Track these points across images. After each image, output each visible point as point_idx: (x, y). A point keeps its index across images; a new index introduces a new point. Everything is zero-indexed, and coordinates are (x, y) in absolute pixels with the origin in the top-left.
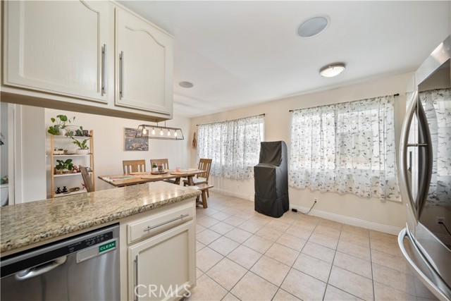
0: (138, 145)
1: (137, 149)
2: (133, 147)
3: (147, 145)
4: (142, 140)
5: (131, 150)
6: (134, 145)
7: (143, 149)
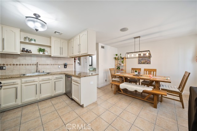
0: (144, 61)
1: (144, 63)
2: (142, 62)
3: (150, 61)
4: (147, 59)
5: (141, 64)
6: (142, 61)
7: (147, 63)
